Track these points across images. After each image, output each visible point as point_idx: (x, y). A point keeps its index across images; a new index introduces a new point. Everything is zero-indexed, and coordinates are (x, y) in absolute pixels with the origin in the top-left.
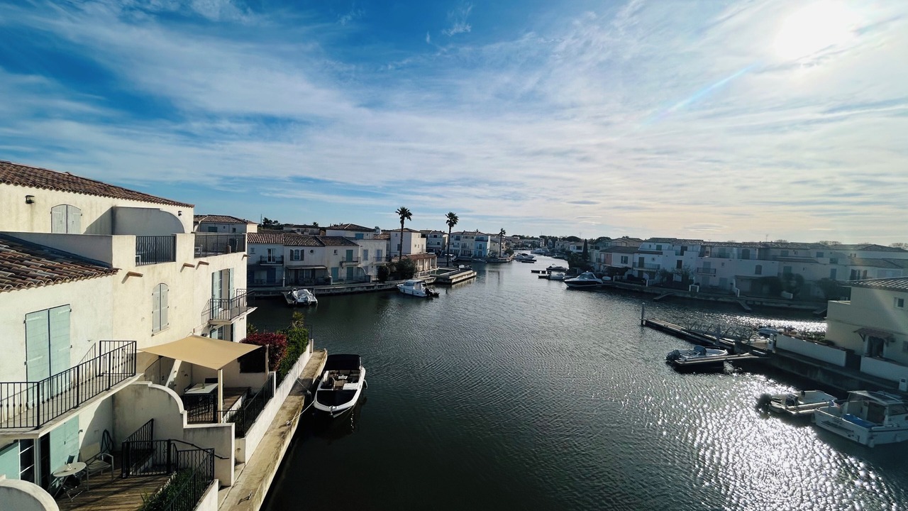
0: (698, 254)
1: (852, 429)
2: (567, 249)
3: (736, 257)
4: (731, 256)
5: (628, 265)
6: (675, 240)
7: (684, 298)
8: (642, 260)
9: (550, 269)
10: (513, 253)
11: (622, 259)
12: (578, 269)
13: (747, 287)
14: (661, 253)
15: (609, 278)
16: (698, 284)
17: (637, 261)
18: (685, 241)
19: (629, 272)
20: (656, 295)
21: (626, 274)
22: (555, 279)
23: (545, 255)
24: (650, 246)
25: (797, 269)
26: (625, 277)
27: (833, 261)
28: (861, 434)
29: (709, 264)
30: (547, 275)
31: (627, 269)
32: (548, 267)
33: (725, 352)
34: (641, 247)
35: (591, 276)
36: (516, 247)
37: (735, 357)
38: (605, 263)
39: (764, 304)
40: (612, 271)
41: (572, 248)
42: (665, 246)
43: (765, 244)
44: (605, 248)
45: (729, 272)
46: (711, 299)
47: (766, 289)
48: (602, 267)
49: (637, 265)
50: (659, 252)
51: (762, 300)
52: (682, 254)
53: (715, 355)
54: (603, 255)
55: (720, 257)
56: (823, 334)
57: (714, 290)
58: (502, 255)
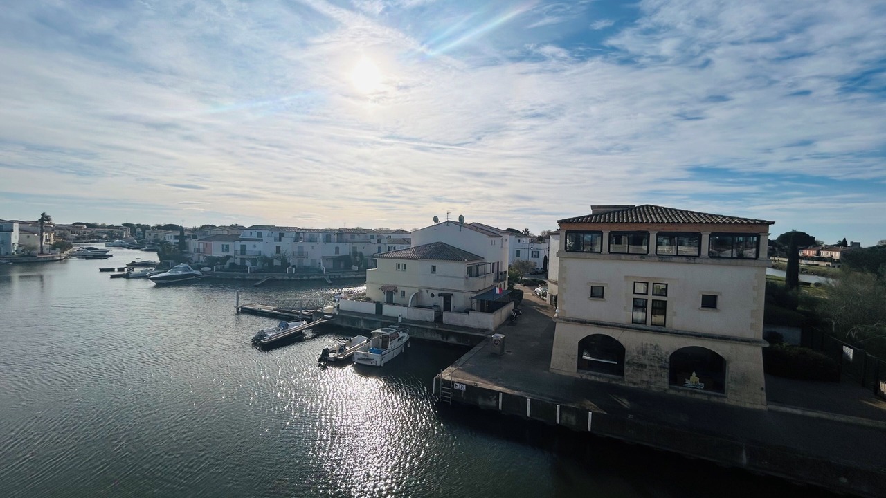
0: (292, 239)
1: (372, 358)
2: (162, 239)
3: (322, 240)
4: (318, 240)
5: (229, 254)
6: (273, 227)
7: (282, 280)
8: (243, 247)
9: (132, 265)
10: (72, 247)
11: (223, 248)
12: (171, 262)
13: (330, 264)
14: (262, 240)
15: (209, 269)
16: (294, 266)
17: (238, 248)
18: (283, 228)
19: (231, 261)
20: (257, 280)
21: (228, 262)
22: (137, 277)
23: (129, 248)
24: (251, 233)
25: (360, 248)
26: (227, 266)
27: (379, 241)
28: (377, 360)
29: (302, 247)
30: (127, 274)
31: (228, 257)
32: (129, 262)
33: (305, 322)
34: (242, 234)
35: (187, 269)
36: (79, 240)
37: (311, 325)
38: (204, 253)
39: (341, 276)
40: (212, 261)
41: (170, 239)
42: (265, 233)
43: (340, 230)
44: (204, 237)
45: (318, 254)
46: (304, 278)
47: (342, 265)
48: (201, 257)
49: (239, 253)
50: (259, 239)
51: (340, 273)
52: (280, 240)
53: (294, 327)
54: (201, 245)
55: (311, 241)
56: (364, 294)
57: (307, 270)
58: (45, 251)
